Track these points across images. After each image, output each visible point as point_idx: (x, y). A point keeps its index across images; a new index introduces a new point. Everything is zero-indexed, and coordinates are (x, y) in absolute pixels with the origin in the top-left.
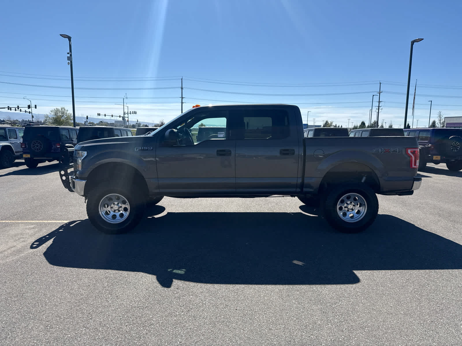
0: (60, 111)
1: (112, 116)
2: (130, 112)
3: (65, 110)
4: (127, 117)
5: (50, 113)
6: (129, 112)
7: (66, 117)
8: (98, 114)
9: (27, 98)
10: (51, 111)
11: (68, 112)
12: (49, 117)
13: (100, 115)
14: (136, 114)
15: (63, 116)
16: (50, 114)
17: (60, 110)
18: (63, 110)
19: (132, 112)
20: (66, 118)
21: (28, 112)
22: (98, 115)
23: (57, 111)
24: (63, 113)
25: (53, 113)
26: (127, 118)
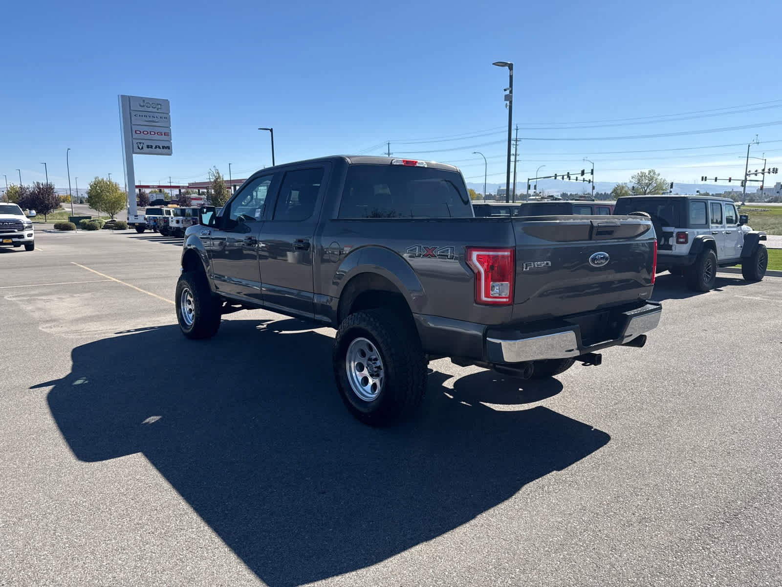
0: (647, 176)
1: (730, 180)
2: (769, 169)
3: (654, 173)
4: (762, 180)
5: (631, 180)
6: (766, 170)
7: (655, 185)
8: (703, 178)
9: (588, 159)
10: (633, 177)
11: (659, 178)
12: (629, 186)
13: (706, 180)
14: (776, 173)
15: (650, 184)
16: (630, 182)
17: (647, 174)
18: (652, 174)
19: (771, 170)
20: (656, 187)
21: (587, 181)
22: (702, 180)
23: (643, 175)
24: (651, 179)
25: (635, 181)
26: (762, 183)
